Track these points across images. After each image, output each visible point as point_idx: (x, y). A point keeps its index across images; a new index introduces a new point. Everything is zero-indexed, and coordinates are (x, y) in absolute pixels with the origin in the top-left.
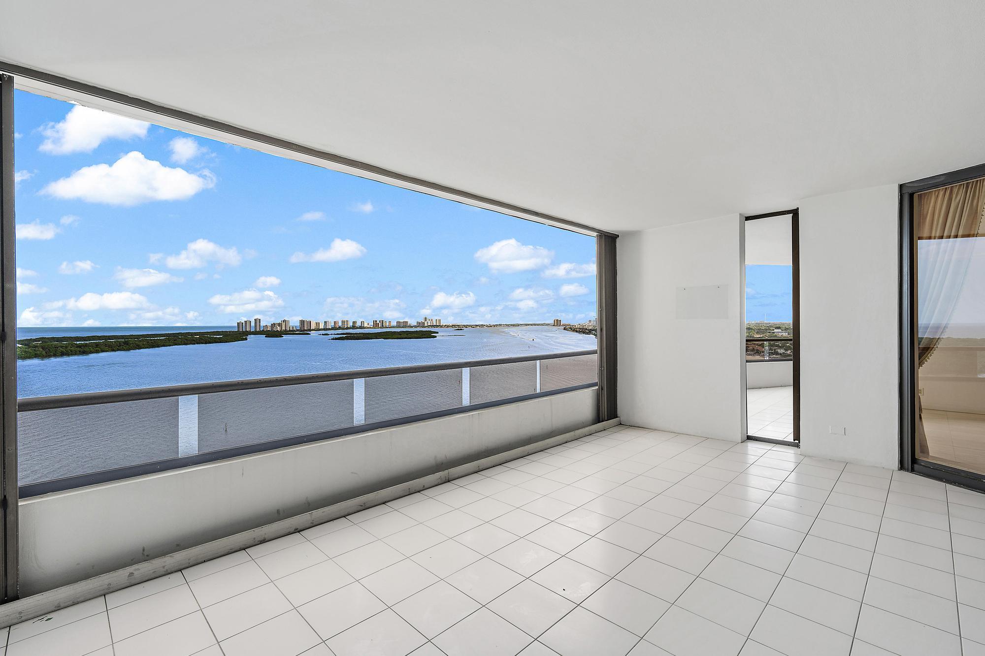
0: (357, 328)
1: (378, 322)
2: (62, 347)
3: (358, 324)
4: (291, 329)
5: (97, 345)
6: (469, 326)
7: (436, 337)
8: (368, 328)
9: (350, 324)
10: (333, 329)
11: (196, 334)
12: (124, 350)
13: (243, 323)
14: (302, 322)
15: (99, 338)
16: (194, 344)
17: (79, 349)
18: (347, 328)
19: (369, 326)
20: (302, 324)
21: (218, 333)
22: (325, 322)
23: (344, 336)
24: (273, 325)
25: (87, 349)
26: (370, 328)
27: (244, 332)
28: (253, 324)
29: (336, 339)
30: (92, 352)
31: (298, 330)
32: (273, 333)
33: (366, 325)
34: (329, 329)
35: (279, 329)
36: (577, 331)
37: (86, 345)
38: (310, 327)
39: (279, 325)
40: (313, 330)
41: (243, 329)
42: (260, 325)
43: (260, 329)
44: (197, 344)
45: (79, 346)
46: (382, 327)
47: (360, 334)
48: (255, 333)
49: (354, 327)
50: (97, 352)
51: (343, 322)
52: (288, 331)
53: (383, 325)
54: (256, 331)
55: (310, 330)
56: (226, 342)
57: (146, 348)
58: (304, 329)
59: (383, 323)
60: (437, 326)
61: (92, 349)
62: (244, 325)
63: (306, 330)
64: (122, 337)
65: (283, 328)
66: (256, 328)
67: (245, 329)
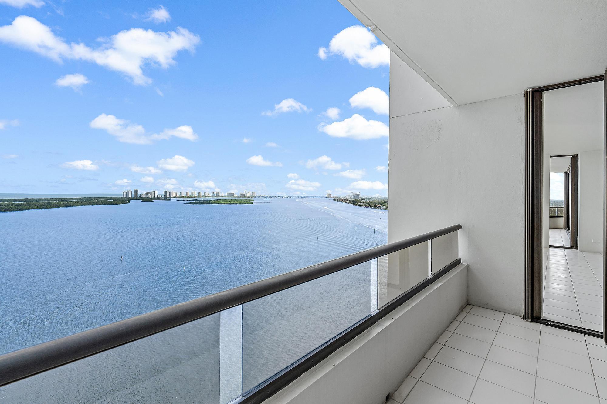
0: (201, 197)
1: (215, 193)
2: (5, 205)
3: (202, 194)
4: (158, 197)
5: (29, 205)
6: (274, 197)
7: (252, 203)
8: (208, 197)
9: (197, 194)
10: (186, 197)
11: (95, 198)
12: (47, 208)
13: (126, 192)
14: (166, 192)
15: (30, 200)
16: (94, 205)
17: (17, 207)
18: (195, 197)
19: (209, 196)
20: (165, 194)
21: (110, 198)
22: (180, 192)
23: (194, 202)
24: (147, 194)
25: (22, 207)
26: (210, 197)
27: (127, 198)
28: (133, 193)
29: (188, 203)
30: (25, 209)
31: (162, 197)
32: (146, 199)
33: (207, 195)
34: (183, 197)
35: (150, 196)
36: (341, 201)
37: (21, 205)
38: (171, 195)
39: (150, 193)
40: (173, 197)
41: (126, 196)
42: (138, 193)
43: (138, 196)
44: (97, 205)
45: (17, 205)
46: (218, 196)
47: (203, 200)
48: (135, 199)
49: (199, 196)
50: (29, 209)
51: (192, 193)
52: (156, 198)
53: (218, 195)
55: (171, 197)
56: (116, 204)
57: (62, 207)
58: (167, 197)
59: (218, 194)
60: (253, 197)
61: (25, 207)
62: (127, 193)
63: (168, 198)
64: (45, 200)
65: (153, 196)
66: (135, 196)
67: (128, 196)
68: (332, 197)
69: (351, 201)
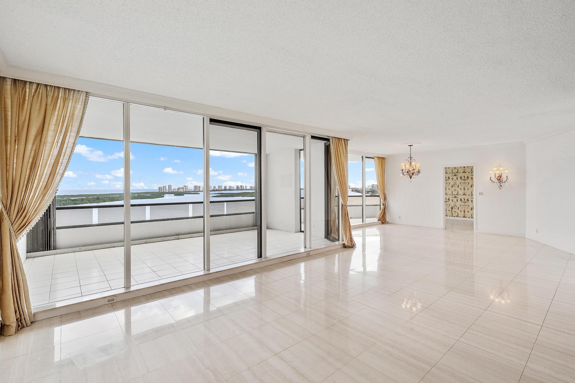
0: (227, 190)
1: (239, 187)
2: (63, 201)
3: (228, 188)
4: (189, 191)
5: (82, 200)
9: (223, 188)
10: (213, 190)
11: (136, 194)
15: (84, 196)
16: (135, 199)
17: (72, 202)
18: (221, 190)
19: (234, 189)
20: (195, 188)
21: (148, 193)
23: (219, 195)
24: (179, 189)
25: (76, 202)
28: (167, 188)
29: (214, 197)
31: (193, 192)
32: (178, 193)
33: (232, 188)
35: (182, 191)
37: (76, 200)
39: (182, 188)
40: (201, 191)
41: (161, 191)
42: (171, 188)
43: (171, 191)
44: (136, 199)
45: (73, 200)
46: (242, 190)
49: (225, 190)
51: (219, 187)
52: (187, 192)
54: (169, 192)
56: (152, 198)
59: (242, 187)
61: (79, 202)
62: (162, 188)
63: (197, 192)
64: (95, 195)
65: (185, 190)
66: (169, 190)
67: (163, 191)
68: (352, 188)
69: (370, 192)
